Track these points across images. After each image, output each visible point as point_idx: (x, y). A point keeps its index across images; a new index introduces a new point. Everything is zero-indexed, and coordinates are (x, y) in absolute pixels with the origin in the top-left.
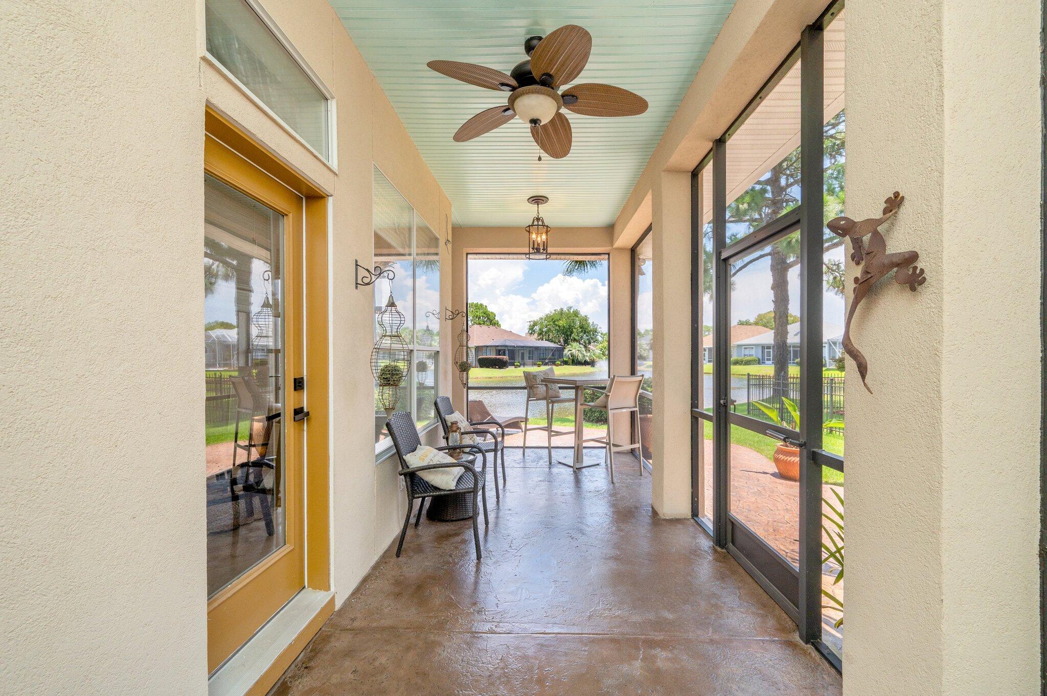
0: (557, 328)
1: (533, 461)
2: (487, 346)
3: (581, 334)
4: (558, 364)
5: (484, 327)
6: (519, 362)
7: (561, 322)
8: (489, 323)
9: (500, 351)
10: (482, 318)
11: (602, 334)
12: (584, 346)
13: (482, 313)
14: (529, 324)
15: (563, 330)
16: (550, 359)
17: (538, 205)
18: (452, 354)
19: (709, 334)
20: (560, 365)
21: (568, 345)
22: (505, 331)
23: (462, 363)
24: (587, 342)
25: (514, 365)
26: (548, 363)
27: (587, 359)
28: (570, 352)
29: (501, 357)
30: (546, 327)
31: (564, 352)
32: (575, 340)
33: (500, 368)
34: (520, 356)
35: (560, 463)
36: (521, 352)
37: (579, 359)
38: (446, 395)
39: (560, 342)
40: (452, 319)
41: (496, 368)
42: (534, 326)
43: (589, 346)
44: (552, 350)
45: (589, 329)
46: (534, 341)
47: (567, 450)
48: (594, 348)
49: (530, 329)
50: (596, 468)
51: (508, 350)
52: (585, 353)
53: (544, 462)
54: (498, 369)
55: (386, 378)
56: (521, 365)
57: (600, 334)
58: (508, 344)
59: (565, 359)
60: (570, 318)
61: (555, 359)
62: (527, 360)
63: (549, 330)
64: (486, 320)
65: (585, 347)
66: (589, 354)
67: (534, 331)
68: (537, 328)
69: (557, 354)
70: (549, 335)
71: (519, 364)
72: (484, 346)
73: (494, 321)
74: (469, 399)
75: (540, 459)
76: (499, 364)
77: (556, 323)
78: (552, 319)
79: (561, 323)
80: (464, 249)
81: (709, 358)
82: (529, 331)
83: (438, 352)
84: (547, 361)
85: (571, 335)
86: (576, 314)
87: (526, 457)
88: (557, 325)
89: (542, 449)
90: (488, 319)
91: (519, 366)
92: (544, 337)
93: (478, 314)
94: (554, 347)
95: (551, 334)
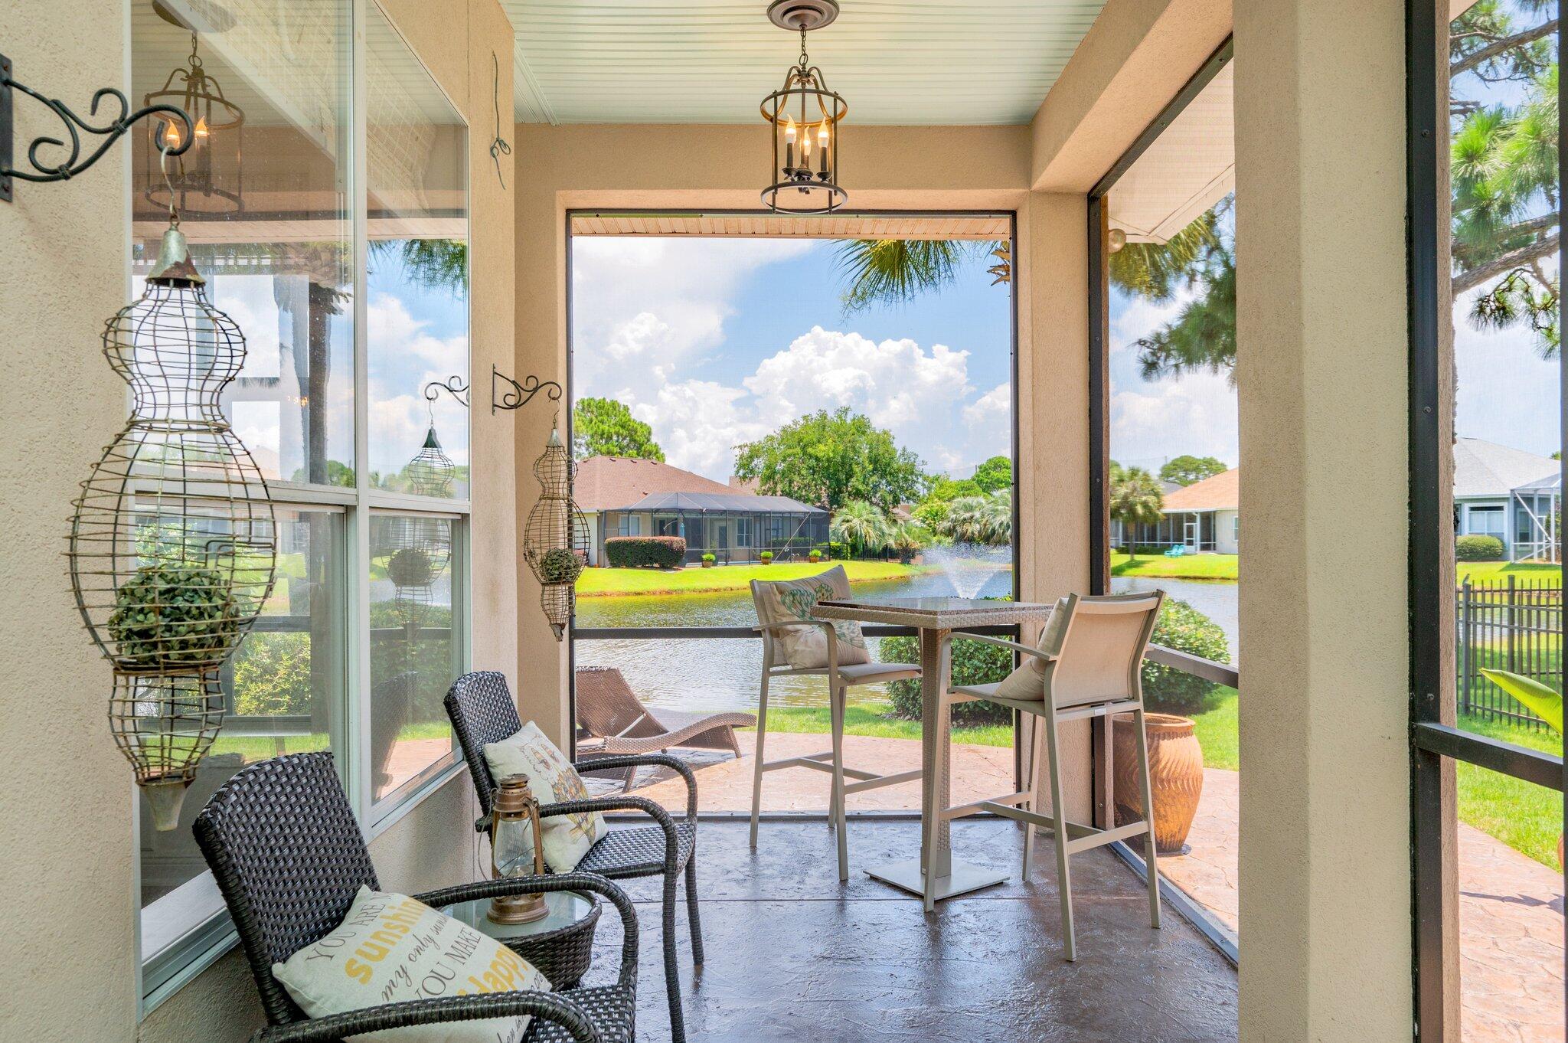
0: (813, 463)
1: (787, 873)
2: (630, 511)
3: (875, 478)
4: (815, 556)
5: (623, 462)
6: (713, 553)
7: (821, 447)
8: (634, 452)
9: (662, 523)
10: (615, 438)
11: (925, 480)
12: (882, 508)
13: (615, 425)
14: (737, 451)
15: (828, 468)
16: (795, 543)
17: (803, 28)
18: (518, 519)
19: (1197, 478)
20: (822, 559)
21: (840, 507)
22: (678, 472)
23: (549, 555)
24: (890, 498)
25: (701, 560)
26: (789, 553)
27: (892, 542)
28: (846, 525)
29: (666, 538)
30: (784, 461)
31: (832, 526)
32: (858, 495)
33: (664, 567)
34: (717, 536)
35: (873, 878)
36: (717, 525)
37: (870, 545)
38: (491, 668)
39: (819, 498)
40: (515, 406)
41: (652, 568)
42: (751, 458)
43: (895, 510)
44: (800, 520)
45: (895, 466)
46: (752, 498)
47: (890, 828)
48: (906, 516)
49: (742, 466)
50: (998, 898)
51: (685, 520)
52: (884, 527)
53: (821, 879)
54: (659, 572)
55: (145, 634)
56: (718, 558)
57: (920, 480)
58: (683, 504)
59: (833, 543)
60: (847, 439)
61: (806, 543)
62: (734, 547)
63: (792, 469)
64: (625, 442)
65: (886, 512)
66: (895, 530)
67: (752, 471)
68: (759, 463)
69: (812, 529)
70: (791, 482)
71: (713, 557)
72: (622, 511)
73: (647, 447)
74: (576, 664)
75: (809, 863)
76: (663, 558)
77: (810, 450)
78: (797, 440)
79: (822, 450)
80: (558, 193)
81: (1202, 540)
82: (738, 472)
83: (465, 517)
84: (786, 549)
85: (848, 480)
86: (861, 427)
87: (764, 859)
88: (811, 456)
89: (810, 825)
90: (633, 440)
91: (715, 563)
92: (779, 487)
93: (606, 427)
94: (805, 513)
95: (796, 478)
